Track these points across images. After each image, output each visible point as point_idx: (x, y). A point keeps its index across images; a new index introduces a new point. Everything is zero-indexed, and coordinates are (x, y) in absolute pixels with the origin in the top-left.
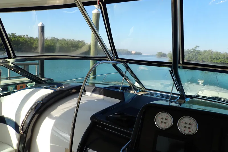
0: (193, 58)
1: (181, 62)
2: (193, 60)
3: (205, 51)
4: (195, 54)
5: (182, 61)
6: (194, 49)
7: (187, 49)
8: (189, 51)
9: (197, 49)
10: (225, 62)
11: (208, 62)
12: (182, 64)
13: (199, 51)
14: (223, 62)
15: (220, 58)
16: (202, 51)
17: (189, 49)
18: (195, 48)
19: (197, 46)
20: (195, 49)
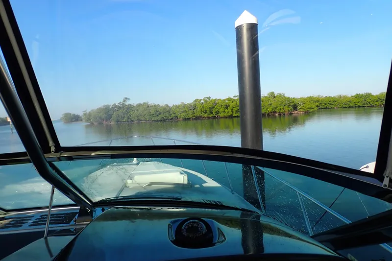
0: (124, 117)
1: (53, 149)
2: (124, 121)
3: (139, 105)
4: (126, 111)
5: (55, 146)
6: (123, 104)
7: (112, 104)
8: (115, 107)
9: (127, 103)
10: (168, 117)
11: (146, 121)
12: (56, 151)
13: (131, 105)
14: (165, 118)
15: (160, 113)
16: (135, 105)
17: (115, 104)
18: (124, 101)
19: (126, 98)
20: (125, 103)
